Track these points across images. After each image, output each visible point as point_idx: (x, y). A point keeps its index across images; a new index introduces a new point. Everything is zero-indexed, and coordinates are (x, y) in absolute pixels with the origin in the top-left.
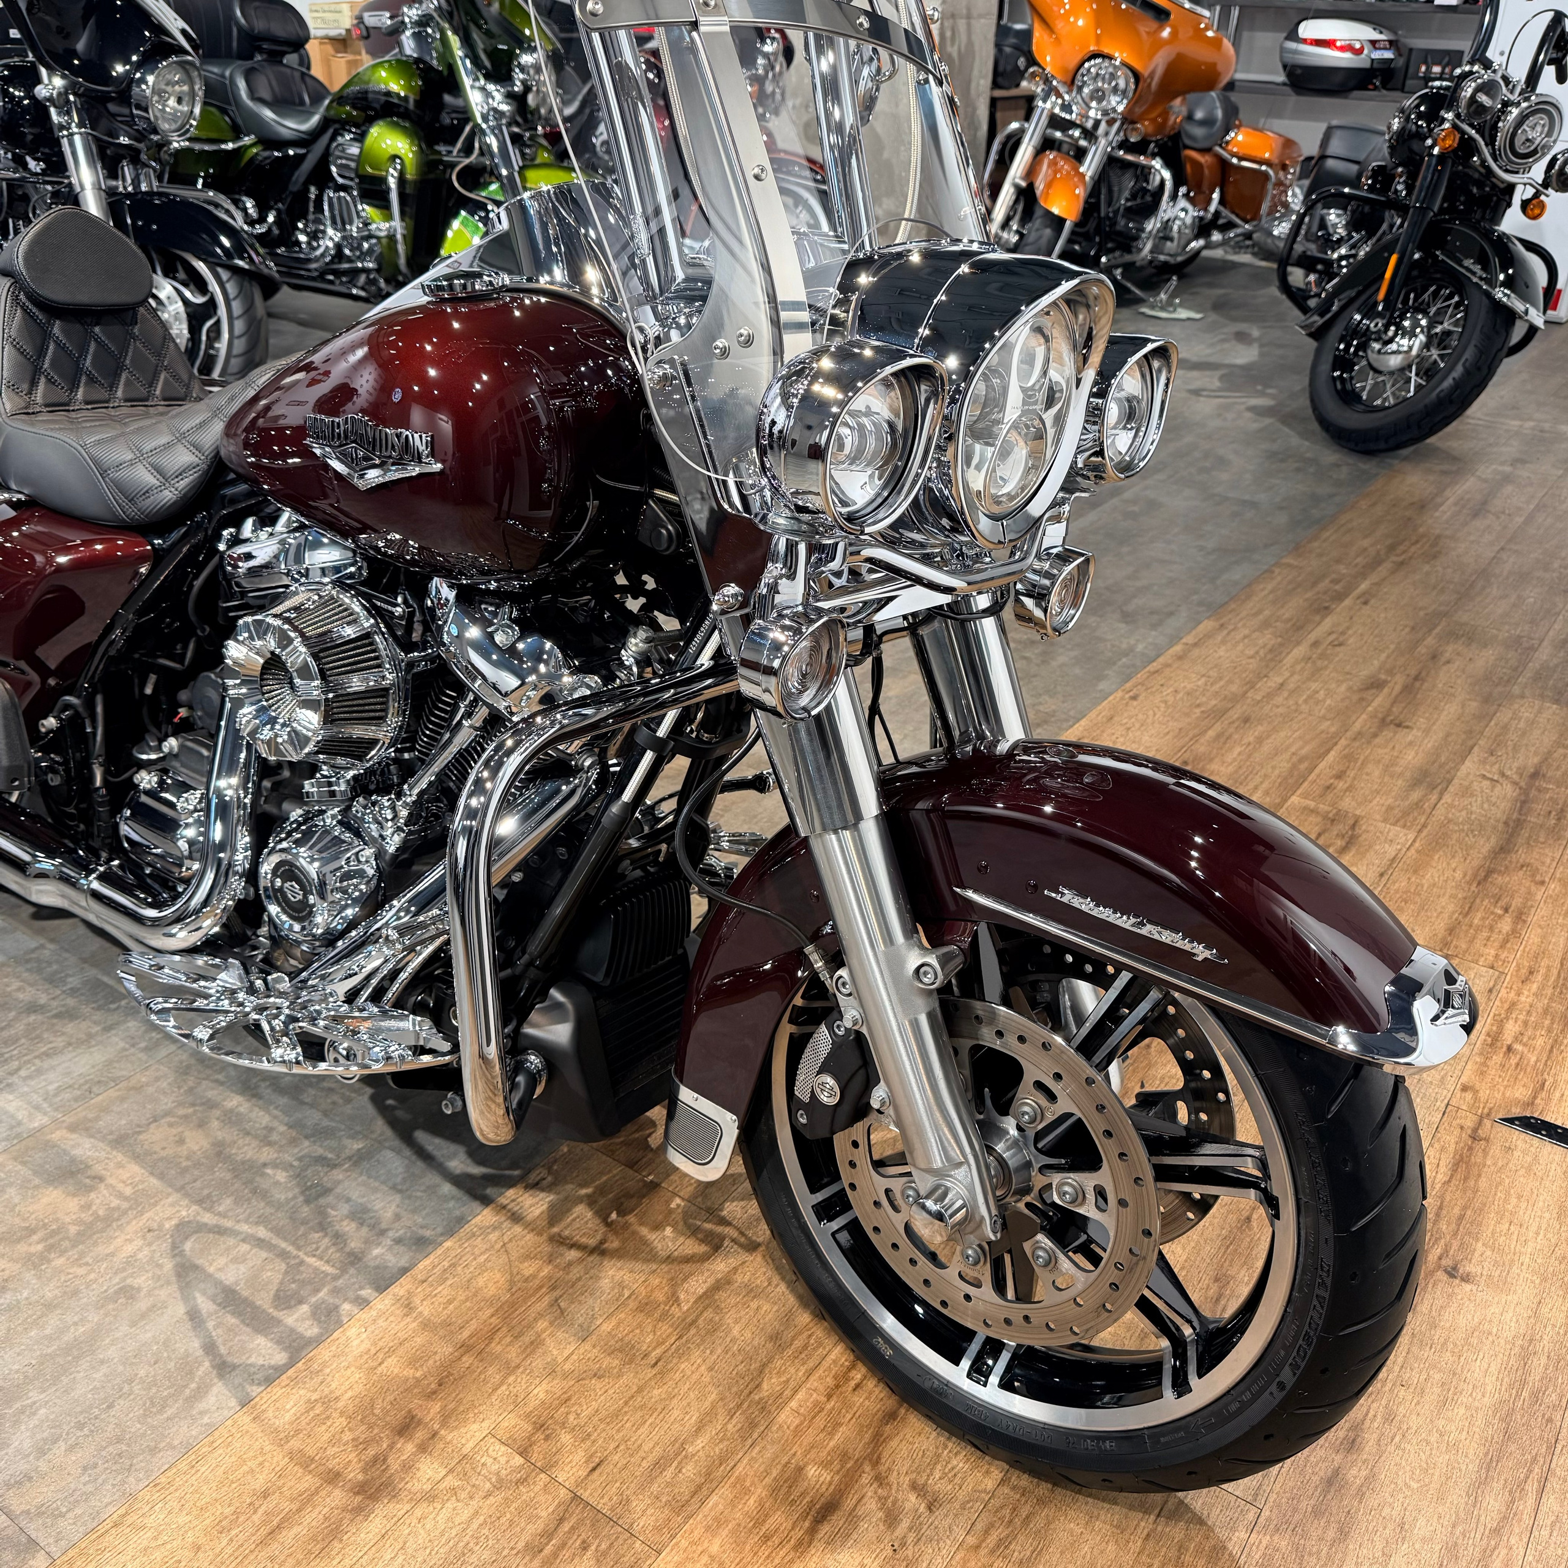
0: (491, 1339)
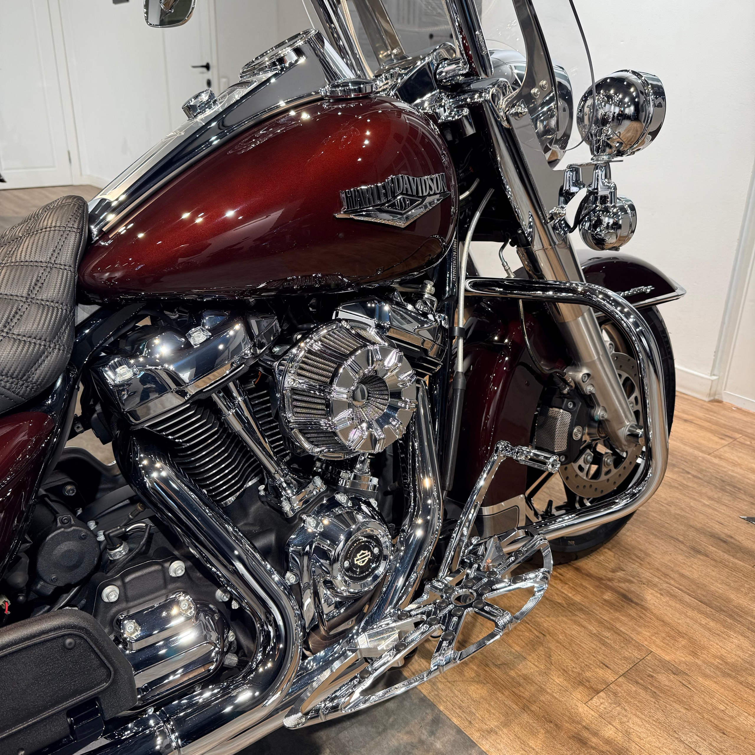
0: (519, 696)
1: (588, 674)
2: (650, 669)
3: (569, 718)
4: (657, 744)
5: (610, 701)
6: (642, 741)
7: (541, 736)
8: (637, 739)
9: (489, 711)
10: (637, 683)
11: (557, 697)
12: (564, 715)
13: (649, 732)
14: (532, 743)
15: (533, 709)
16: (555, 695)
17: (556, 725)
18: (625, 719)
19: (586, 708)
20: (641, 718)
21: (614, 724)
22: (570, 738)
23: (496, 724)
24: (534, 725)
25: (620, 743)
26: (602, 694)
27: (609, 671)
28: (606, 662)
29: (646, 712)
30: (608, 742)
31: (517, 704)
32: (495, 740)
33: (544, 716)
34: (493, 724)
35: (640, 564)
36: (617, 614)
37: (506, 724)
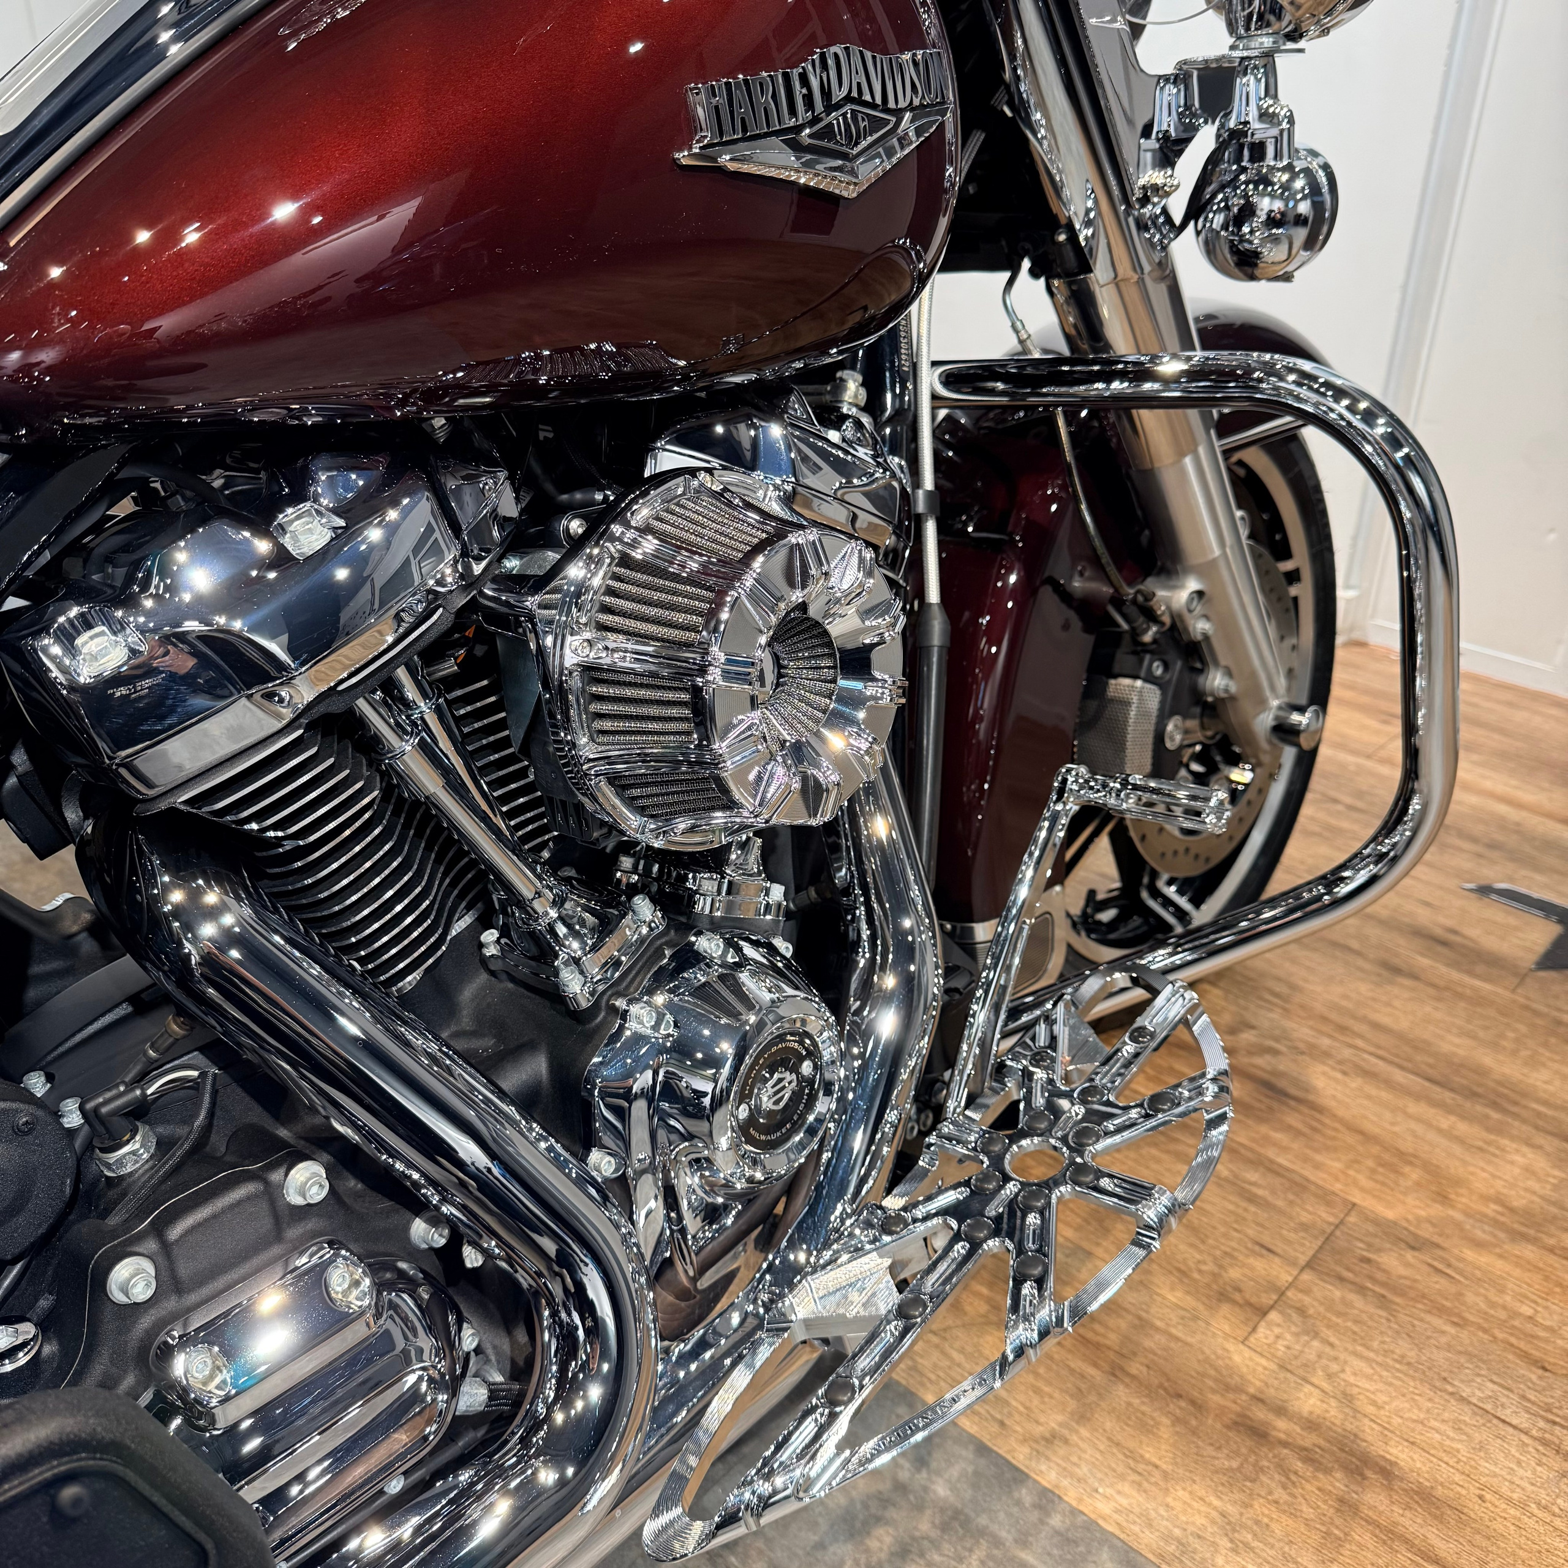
1: (1234, 1273)
2: (1361, 1245)
3: (1216, 1380)
4: (1415, 1414)
5: (1293, 1329)
6: (1382, 1412)
7: (1165, 1432)
8: (1370, 1409)
9: (1037, 1391)
10: (1342, 1279)
11: (1180, 1335)
12: (1204, 1375)
13: (1391, 1389)
14: (1149, 1453)
15: (1134, 1371)
16: (1174, 1331)
17: (1193, 1402)
18: (1335, 1367)
19: (1247, 1353)
20: (1367, 1360)
21: (1314, 1380)
22: (1228, 1427)
23: (1060, 1418)
24: (1144, 1408)
25: (1338, 1422)
26: (1273, 1316)
27: (1277, 1260)
28: (1266, 1239)
29: (1375, 1344)
30: (1312, 1425)
31: (1095, 1365)
32: (1066, 1459)
33: (1161, 1386)
34: (1053, 1420)
35: (1285, 1009)
36: (1264, 1129)
37: (1082, 1417)
